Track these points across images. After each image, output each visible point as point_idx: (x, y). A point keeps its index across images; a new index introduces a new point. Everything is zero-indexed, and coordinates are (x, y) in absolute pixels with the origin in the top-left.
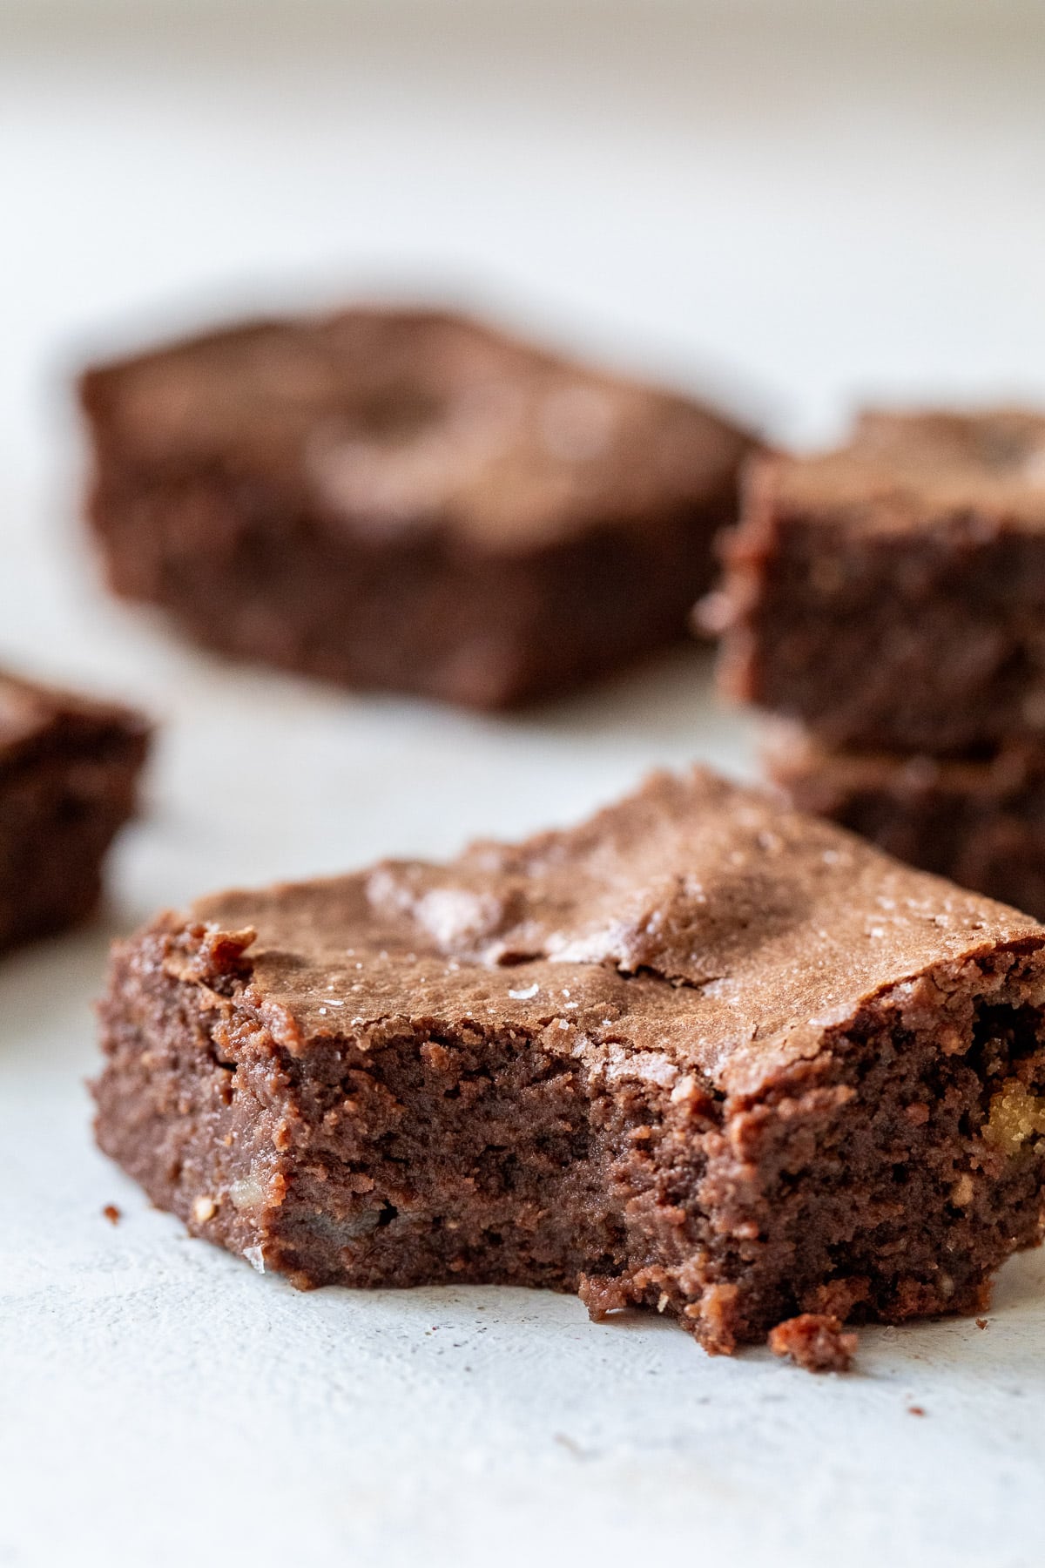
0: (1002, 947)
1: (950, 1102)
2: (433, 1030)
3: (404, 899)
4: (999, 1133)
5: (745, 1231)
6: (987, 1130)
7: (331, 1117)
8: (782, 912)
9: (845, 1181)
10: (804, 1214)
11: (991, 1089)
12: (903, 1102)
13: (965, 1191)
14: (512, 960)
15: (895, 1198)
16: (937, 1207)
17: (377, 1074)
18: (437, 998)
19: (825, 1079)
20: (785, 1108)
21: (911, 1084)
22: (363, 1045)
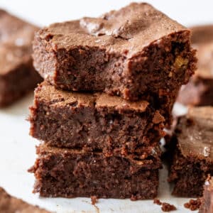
0: (176, 33)
1: (167, 59)
2: (81, 47)
3: (85, 24)
4: (177, 65)
5: (130, 81)
6: (174, 64)
7: (63, 62)
8: (145, 26)
9: (149, 73)
10: (141, 78)
11: (175, 57)
12: (158, 59)
13: (171, 75)
14: (100, 35)
15: (158, 76)
16: (166, 77)
17: (71, 55)
18: (83, 42)
19: (143, 55)
20: (136, 61)
21: (160, 57)
22: (68, 50)
